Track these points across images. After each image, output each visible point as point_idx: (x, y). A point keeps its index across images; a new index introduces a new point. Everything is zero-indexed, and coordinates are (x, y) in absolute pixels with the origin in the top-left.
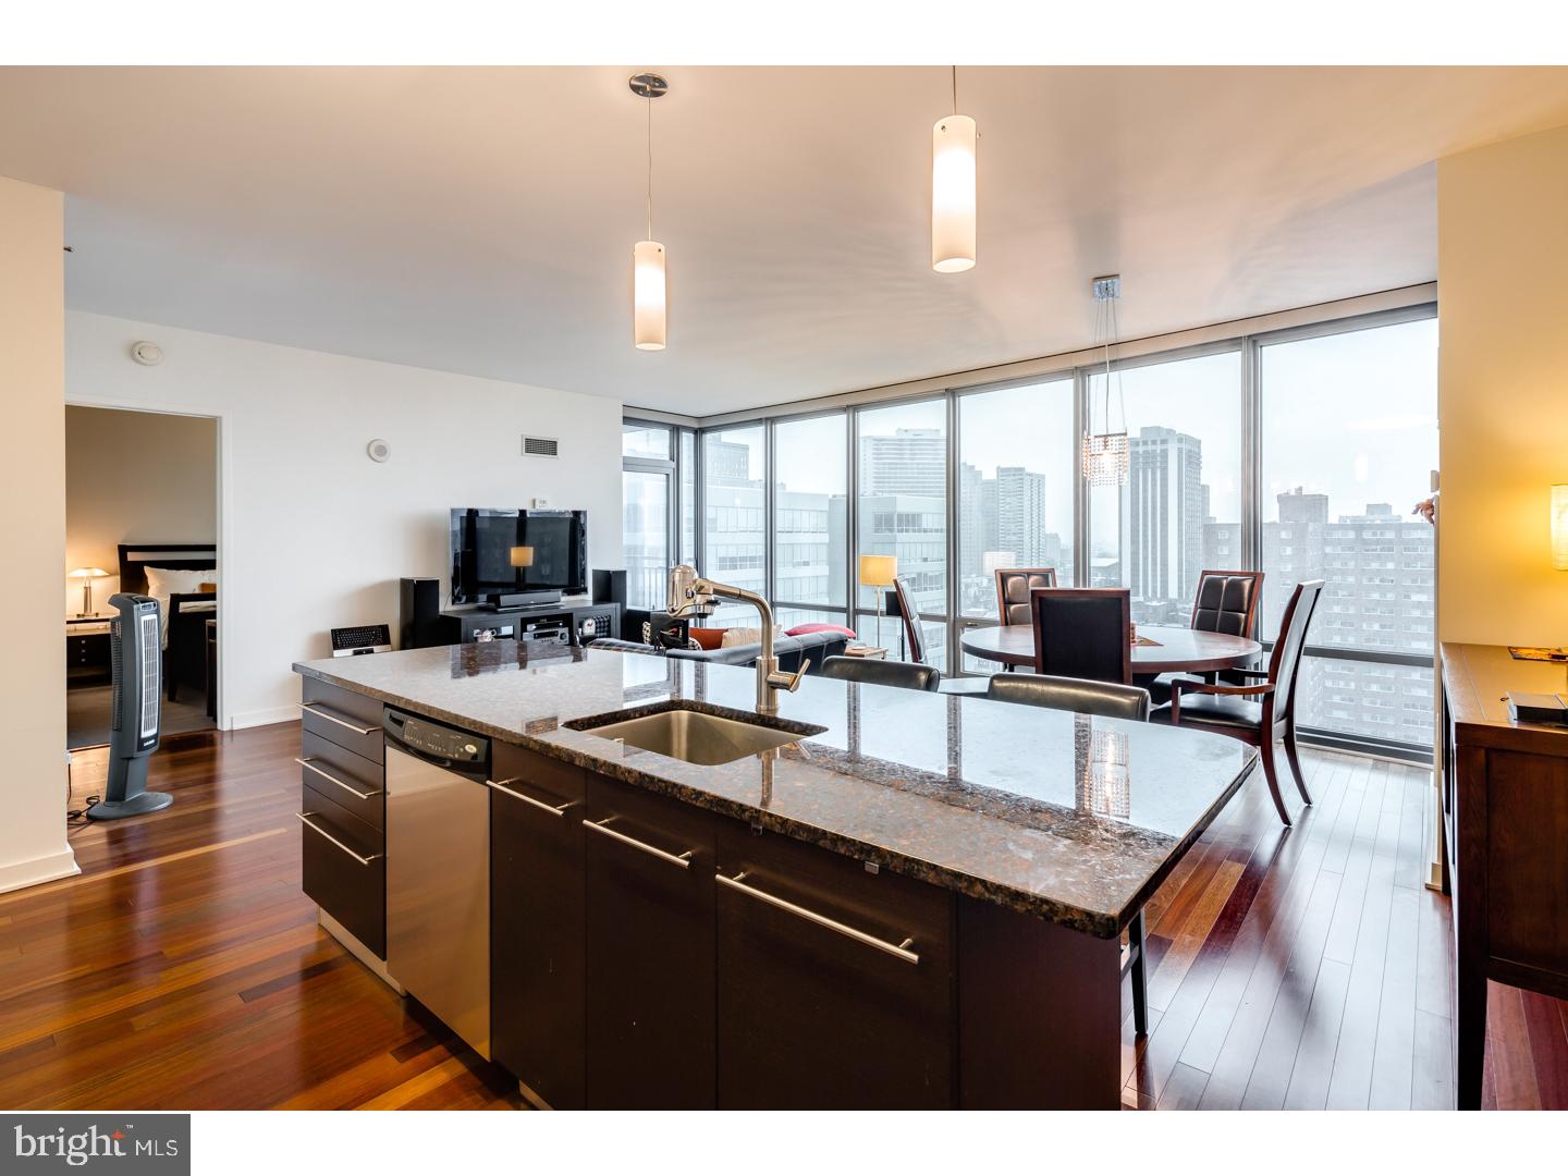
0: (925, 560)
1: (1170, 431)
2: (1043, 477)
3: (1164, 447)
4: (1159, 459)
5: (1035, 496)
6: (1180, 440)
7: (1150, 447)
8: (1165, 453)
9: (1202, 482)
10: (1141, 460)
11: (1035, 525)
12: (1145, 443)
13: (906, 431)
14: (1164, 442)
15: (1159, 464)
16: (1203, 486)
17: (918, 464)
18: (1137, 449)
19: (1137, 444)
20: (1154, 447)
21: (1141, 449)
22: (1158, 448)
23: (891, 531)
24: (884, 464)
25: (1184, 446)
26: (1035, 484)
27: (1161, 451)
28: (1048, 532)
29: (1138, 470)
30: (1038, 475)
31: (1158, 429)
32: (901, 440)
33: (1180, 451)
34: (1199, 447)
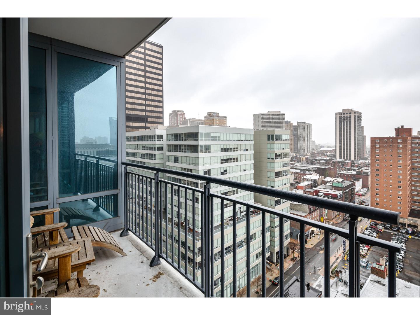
0: (283, 149)
1: (352, 110)
2: (311, 124)
3: (350, 115)
4: (348, 118)
5: (309, 130)
6: (355, 113)
7: (345, 115)
8: (350, 117)
9: (362, 125)
10: (343, 119)
11: (309, 138)
12: (344, 114)
13: (271, 112)
14: (350, 113)
15: (348, 120)
16: (362, 126)
17: (274, 121)
18: (341, 116)
19: (341, 114)
20: (347, 115)
21: (342, 116)
22: (348, 115)
23: (273, 140)
24: (264, 121)
25: (356, 114)
26: (309, 126)
27: (349, 116)
28: (312, 140)
29: (341, 122)
30: (309, 124)
31: (348, 109)
32: (269, 115)
33: (355, 116)
34: (361, 115)
